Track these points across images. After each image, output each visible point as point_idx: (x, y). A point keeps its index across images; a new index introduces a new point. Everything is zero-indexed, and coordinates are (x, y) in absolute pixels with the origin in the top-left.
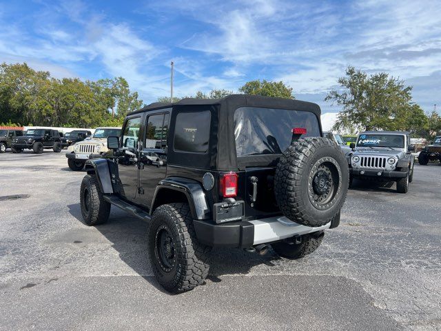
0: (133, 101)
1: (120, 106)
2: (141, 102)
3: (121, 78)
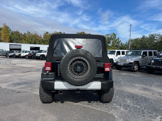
0: (117, 41)
1: (112, 43)
2: (120, 41)
3: (114, 33)
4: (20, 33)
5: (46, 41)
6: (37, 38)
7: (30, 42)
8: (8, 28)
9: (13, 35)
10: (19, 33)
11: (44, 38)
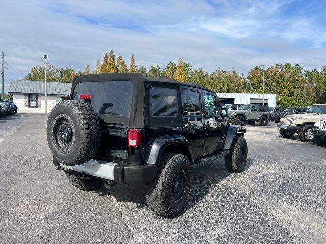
4: (205, 73)
5: (252, 85)
6: (235, 80)
7: (220, 89)
8: (187, 65)
9: (194, 77)
10: (203, 73)
11: (250, 78)
